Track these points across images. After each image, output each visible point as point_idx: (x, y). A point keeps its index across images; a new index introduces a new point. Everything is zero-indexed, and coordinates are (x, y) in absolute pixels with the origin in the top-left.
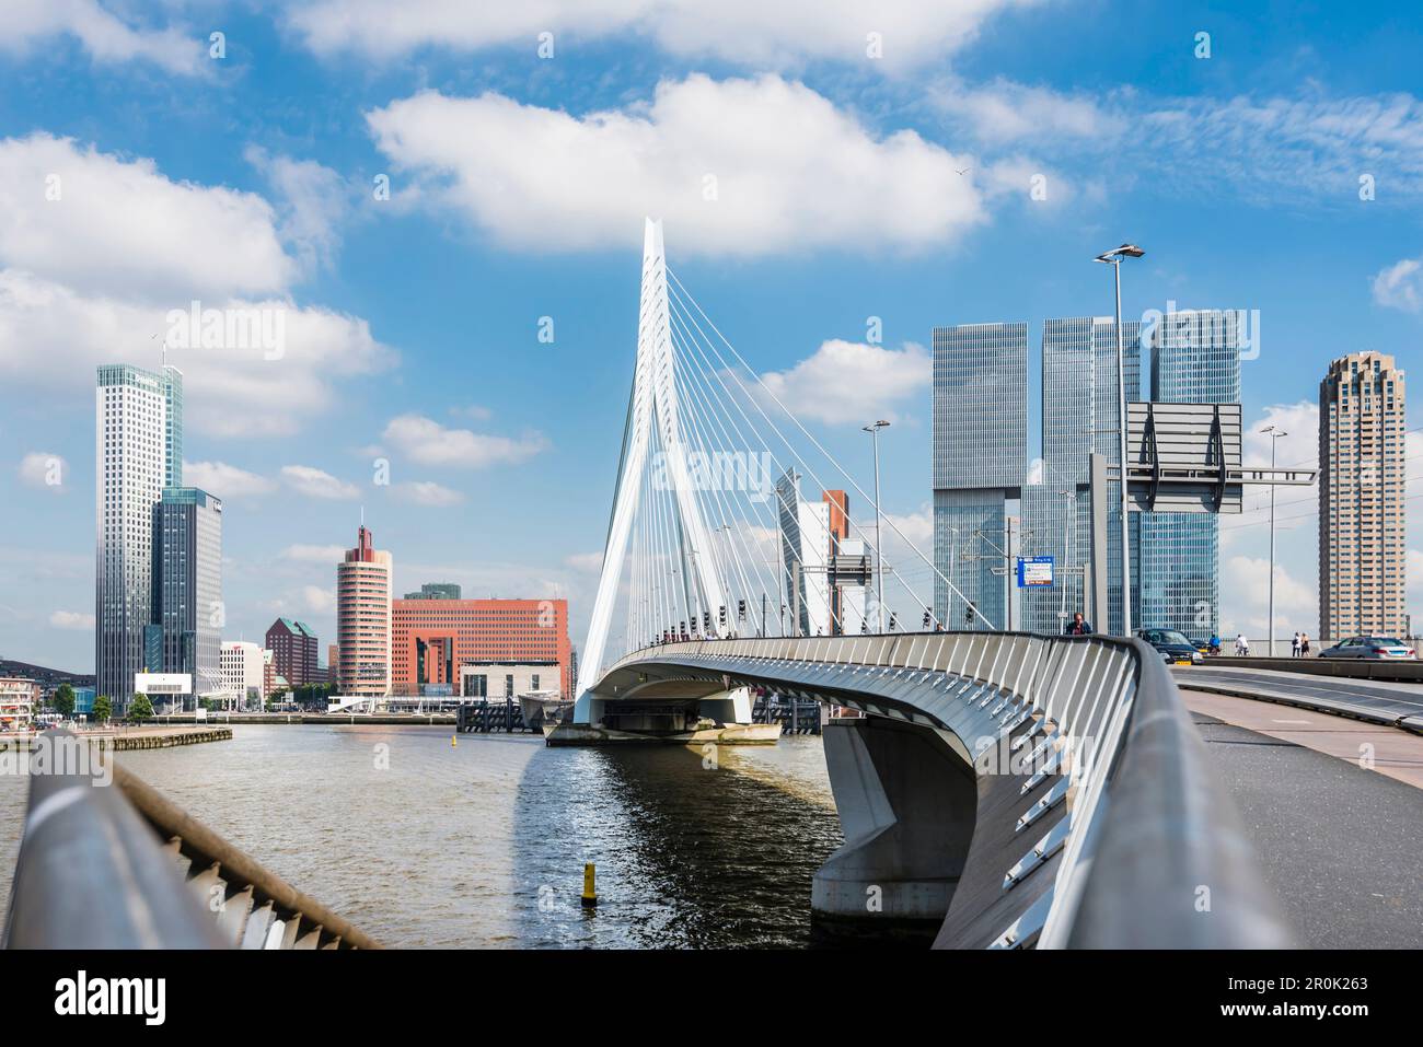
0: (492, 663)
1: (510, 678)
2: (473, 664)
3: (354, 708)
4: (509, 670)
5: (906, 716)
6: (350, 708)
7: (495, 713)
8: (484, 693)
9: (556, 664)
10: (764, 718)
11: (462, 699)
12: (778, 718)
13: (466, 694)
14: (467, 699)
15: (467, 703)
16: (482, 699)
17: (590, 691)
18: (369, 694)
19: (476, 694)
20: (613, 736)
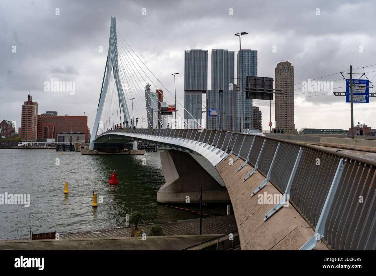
0: (66, 133)
1: (71, 137)
2: (61, 133)
3: (26, 145)
4: (71, 135)
5: (183, 150)
6: (24, 145)
7: (67, 147)
8: (64, 141)
9: (84, 133)
10: (140, 149)
11: (57, 143)
12: (144, 149)
13: (58, 142)
14: (59, 143)
15: (58, 144)
16: (63, 143)
17: (94, 141)
18: (30, 141)
19: (61, 142)
20: (100, 153)
